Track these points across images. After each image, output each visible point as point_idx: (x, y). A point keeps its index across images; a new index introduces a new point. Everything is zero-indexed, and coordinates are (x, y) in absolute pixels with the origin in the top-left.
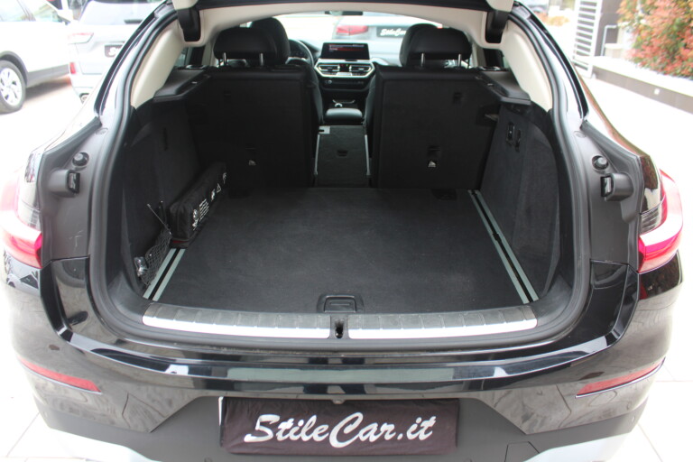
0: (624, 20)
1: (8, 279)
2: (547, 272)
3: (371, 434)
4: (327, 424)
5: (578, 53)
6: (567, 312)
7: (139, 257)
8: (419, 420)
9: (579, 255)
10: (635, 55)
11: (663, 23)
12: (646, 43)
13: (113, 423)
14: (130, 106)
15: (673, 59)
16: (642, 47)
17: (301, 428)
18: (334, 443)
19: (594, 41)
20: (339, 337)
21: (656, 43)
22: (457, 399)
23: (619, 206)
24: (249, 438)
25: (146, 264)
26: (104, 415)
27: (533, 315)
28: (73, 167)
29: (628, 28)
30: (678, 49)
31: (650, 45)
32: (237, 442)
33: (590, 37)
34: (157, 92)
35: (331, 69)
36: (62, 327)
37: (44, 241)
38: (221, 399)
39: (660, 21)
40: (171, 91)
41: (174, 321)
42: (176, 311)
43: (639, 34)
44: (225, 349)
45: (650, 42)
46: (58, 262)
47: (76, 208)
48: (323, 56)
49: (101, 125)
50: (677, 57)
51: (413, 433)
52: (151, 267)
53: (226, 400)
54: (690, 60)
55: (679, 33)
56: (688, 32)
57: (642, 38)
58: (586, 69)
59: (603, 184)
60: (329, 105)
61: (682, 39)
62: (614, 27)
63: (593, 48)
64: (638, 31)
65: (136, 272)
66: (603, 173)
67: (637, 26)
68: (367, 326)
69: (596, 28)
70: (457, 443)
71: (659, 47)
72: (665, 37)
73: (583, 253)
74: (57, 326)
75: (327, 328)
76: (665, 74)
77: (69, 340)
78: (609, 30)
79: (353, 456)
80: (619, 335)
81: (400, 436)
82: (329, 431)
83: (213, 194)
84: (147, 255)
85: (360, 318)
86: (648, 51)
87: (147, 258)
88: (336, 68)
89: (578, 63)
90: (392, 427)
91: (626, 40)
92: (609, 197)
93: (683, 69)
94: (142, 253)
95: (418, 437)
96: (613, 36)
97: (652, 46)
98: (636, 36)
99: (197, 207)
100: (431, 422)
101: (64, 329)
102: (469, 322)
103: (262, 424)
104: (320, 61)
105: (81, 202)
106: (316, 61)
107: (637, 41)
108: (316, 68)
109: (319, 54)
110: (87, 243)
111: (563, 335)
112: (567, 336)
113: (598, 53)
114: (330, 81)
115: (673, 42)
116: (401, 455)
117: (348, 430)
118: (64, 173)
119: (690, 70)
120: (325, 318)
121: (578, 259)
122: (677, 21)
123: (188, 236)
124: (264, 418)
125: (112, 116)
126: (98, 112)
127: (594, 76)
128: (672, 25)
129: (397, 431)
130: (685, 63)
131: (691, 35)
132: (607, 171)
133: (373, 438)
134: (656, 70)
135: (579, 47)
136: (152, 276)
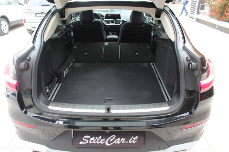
0: (206, 3)
1: (7, 94)
2: (174, 91)
3: (118, 141)
4: (105, 138)
5: (191, 14)
6: (178, 105)
7: (47, 86)
8: (133, 137)
9: (182, 87)
10: (210, 14)
11: (219, 4)
12: (214, 10)
13: (39, 138)
14: (43, 41)
15: (222, 16)
16: (212, 12)
17: (97, 140)
18: (107, 144)
19: (196, 10)
20: (108, 112)
21: (217, 11)
22: (144, 131)
23: (194, 72)
24: (81, 143)
25: (49, 89)
26: (37, 136)
27: (168, 105)
28: (26, 61)
29: (208, 5)
30: (224, 12)
31: (215, 11)
32: (77, 144)
33: (195, 8)
34: (52, 36)
35: (108, 22)
36: (24, 109)
37: (18, 84)
38: (72, 131)
39: (218, 3)
40: (56, 35)
41: (58, 107)
42: (59, 104)
43: (211, 7)
44: (74, 116)
45: (215, 10)
46: (22, 90)
47: (27, 73)
48: (106, 18)
49: (34, 48)
50: (223, 15)
51: (131, 141)
52: (51, 90)
53: (74, 131)
54: (228, 16)
55: (225, 7)
56: (227, 7)
57: (212, 8)
58: (194, 19)
59: (189, 66)
60: (108, 34)
61: (225, 9)
62: (203, 5)
63: (196, 12)
64: (211, 6)
65: (46, 91)
66: (189, 62)
67: (211, 5)
68: (117, 109)
69: (197, 5)
70: (144, 144)
71: (218, 12)
72: (220, 8)
73: (183, 86)
74: (22, 109)
75: (104, 109)
76: (220, 20)
77: (26, 114)
78: (201, 6)
79: (113, 148)
80: (194, 112)
81: (127, 142)
82: (105, 140)
83: (70, 66)
84: (49, 86)
85: (115, 106)
86: (214, 13)
87: (49, 87)
88: (110, 22)
89: (191, 17)
90: (124, 139)
91: (207, 9)
92: (191, 69)
93: (225, 19)
94: (48, 85)
95: (132, 142)
96: (203, 8)
97: (216, 11)
98: (210, 8)
99: (65, 70)
100: (136, 138)
101: (25, 110)
102: (148, 107)
103: (85, 138)
104: (105, 20)
105: (29, 71)
106: (103, 20)
107: (211, 9)
108: (103, 22)
109: (104, 17)
110: (31, 84)
111: (177, 112)
112: (178, 112)
113: (198, 13)
114: (108, 26)
115: (222, 10)
116: (127, 148)
117: (111, 140)
118: (24, 63)
119: (228, 19)
120: (104, 106)
121: (181, 88)
122: (224, 3)
123: (62, 79)
124: (86, 137)
125: (38, 45)
126: (34, 44)
127: (196, 21)
128: (222, 5)
129: (126, 140)
130: (226, 17)
131: (228, 8)
132: (190, 61)
133: (119, 143)
134: (217, 19)
135: (191, 11)
136: (51, 93)
